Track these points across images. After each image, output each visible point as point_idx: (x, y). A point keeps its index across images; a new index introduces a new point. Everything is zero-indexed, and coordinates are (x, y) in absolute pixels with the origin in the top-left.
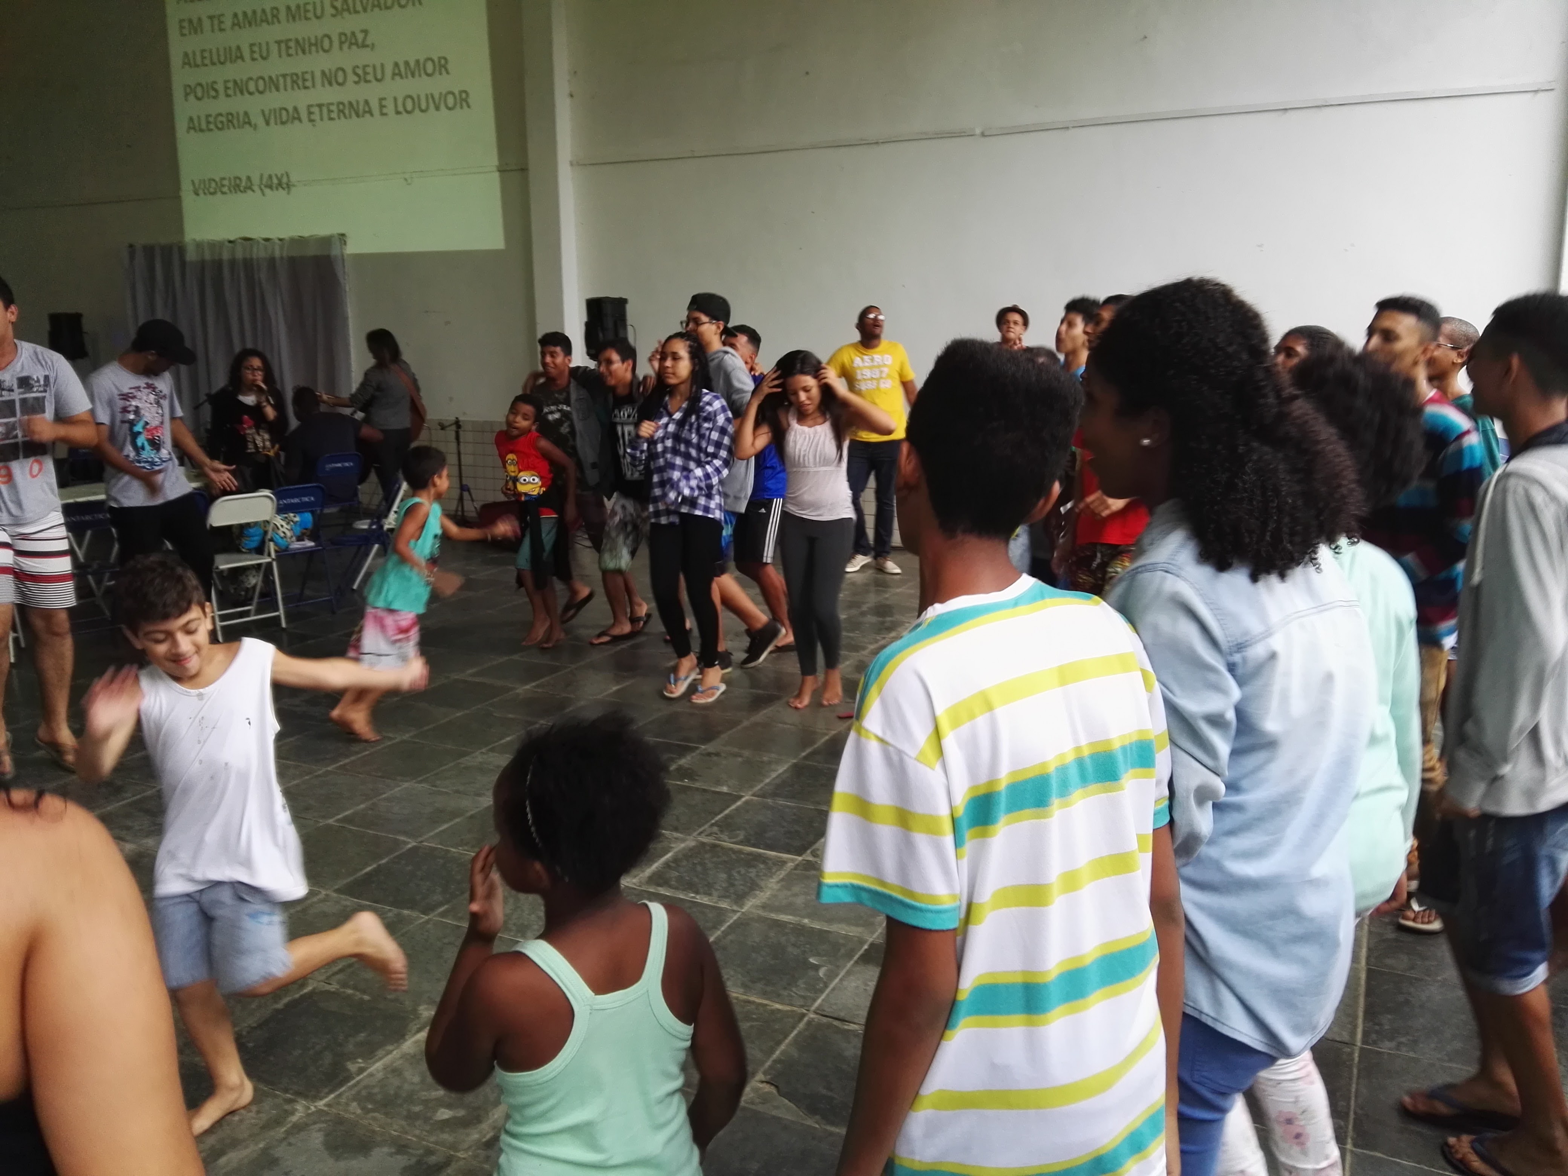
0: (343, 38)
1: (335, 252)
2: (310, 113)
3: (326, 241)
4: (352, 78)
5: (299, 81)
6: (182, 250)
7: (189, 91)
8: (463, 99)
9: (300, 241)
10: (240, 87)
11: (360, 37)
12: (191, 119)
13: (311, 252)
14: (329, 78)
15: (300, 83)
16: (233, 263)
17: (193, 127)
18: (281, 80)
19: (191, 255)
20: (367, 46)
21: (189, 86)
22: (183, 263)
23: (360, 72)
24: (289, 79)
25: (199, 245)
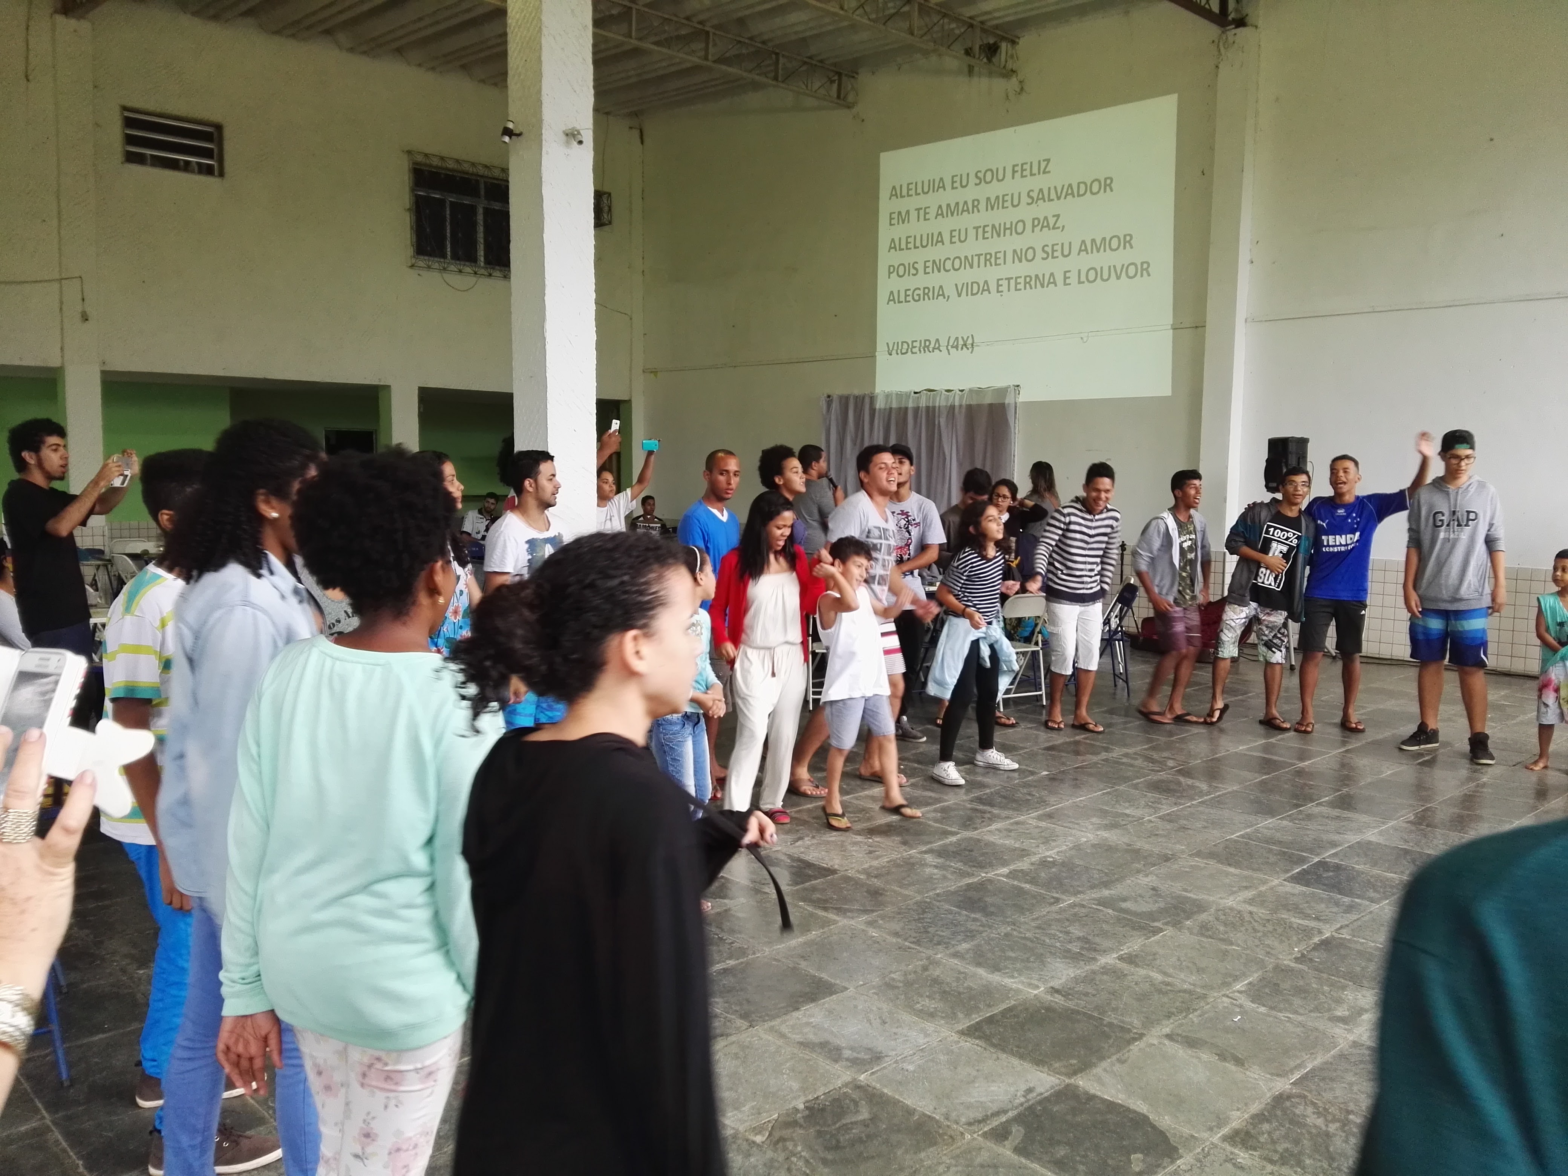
0: (1036, 222)
1: (1009, 400)
2: (998, 286)
3: (1003, 391)
4: (1040, 254)
5: (990, 259)
6: (872, 398)
7: (891, 270)
8: (1144, 268)
9: (979, 391)
10: (938, 266)
11: (1052, 221)
12: (892, 293)
13: (988, 400)
14: (1019, 256)
15: (993, 260)
16: (917, 410)
17: (892, 298)
18: (976, 259)
19: (880, 404)
20: (1058, 228)
21: (893, 266)
22: (873, 411)
23: (1048, 249)
24: (982, 258)
25: (888, 396)
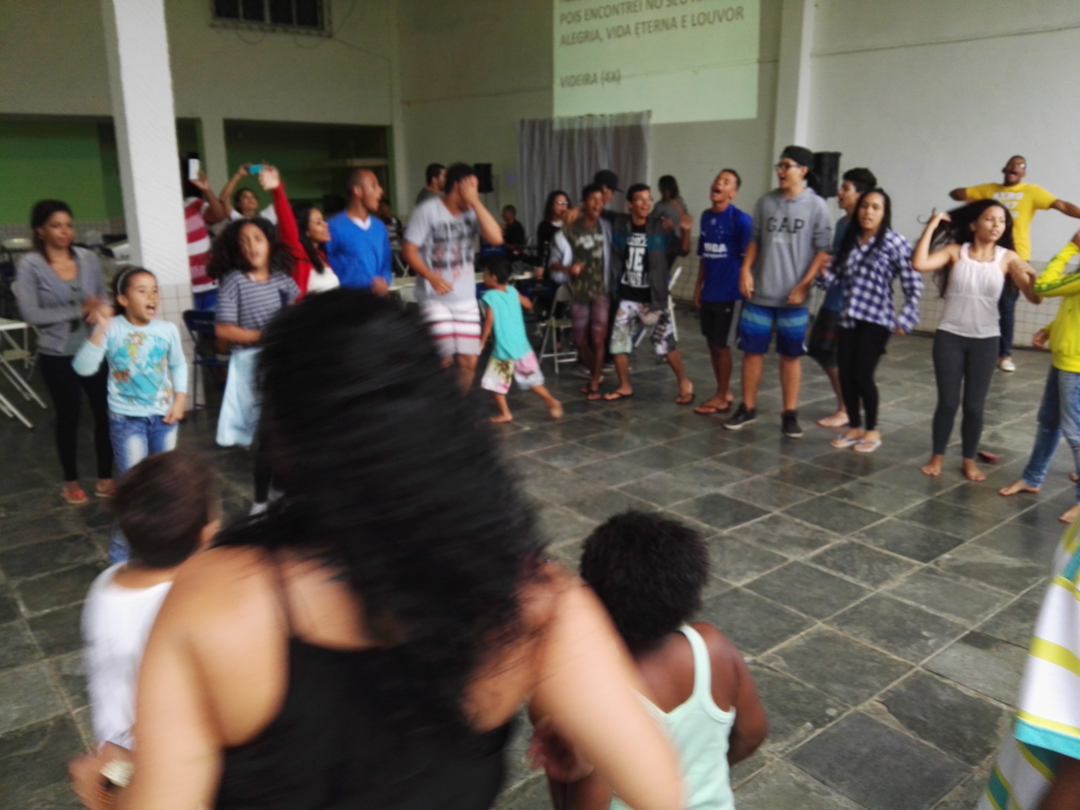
1: (644, 122)
2: (637, 29)
3: (639, 116)
6: (551, 122)
7: (563, 18)
8: (739, 13)
9: (622, 116)
10: (595, 14)
12: (563, 36)
13: (629, 123)
14: (651, 4)
15: (632, 8)
16: (581, 131)
17: (564, 42)
18: (621, 7)
19: (556, 127)
21: (564, 15)
22: (551, 131)
24: (625, 6)
25: (562, 120)
